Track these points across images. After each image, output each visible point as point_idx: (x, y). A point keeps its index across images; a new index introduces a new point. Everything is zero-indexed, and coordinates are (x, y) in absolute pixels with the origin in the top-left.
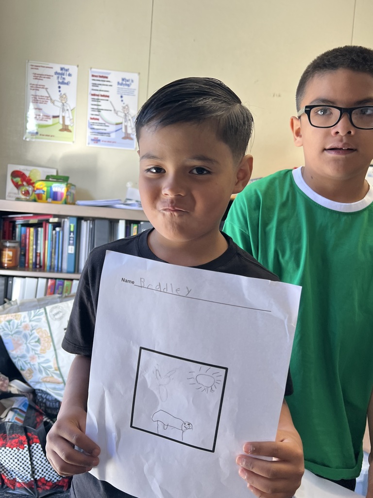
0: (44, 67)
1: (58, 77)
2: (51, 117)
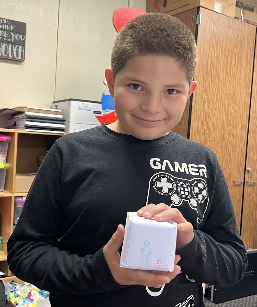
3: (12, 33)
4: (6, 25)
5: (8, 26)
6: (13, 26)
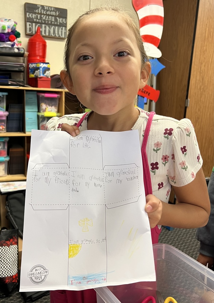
3: (58, 18)
4: (53, 12)
5: (54, 13)
6: (58, 12)
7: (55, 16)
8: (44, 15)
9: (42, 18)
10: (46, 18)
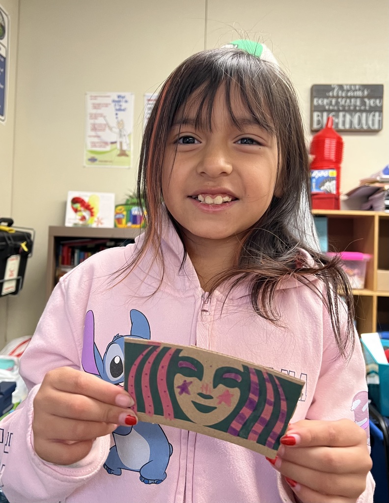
0: (101, 97)
1: (115, 105)
2: (109, 143)
3: (366, 100)
4: (358, 92)
5: (361, 92)
6: (367, 91)
7: (362, 98)
8: (342, 97)
9: (339, 103)
10: (346, 102)
